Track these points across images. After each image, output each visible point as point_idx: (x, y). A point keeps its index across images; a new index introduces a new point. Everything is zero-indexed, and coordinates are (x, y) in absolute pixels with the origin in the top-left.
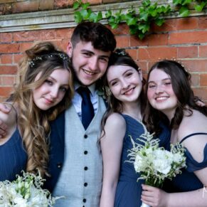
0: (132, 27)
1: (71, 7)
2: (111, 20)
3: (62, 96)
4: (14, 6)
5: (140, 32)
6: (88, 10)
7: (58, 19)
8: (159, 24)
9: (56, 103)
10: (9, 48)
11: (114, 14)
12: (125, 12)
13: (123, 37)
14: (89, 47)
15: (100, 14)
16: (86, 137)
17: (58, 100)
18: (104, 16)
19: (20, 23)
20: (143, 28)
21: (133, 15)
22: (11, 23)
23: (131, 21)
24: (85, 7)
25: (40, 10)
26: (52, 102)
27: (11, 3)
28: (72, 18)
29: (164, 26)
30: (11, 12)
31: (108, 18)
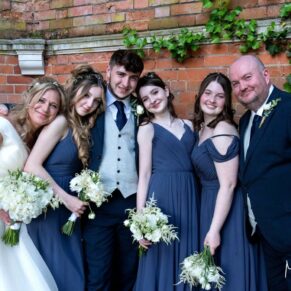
0: (173, 51)
1: (120, 32)
2: (155, 45)
3: (95, 106)
4: (70, 31)
5: (179, 56)
6: (135, 36)
7: (109, 43)
8: (195, 49)
9: (91, 111)
10: (65, 69)
11: (157, 39)
12: (167, 38)
13: (165, 60)
14: (122, 69)
15: (145, 40)
16: (120, 136)
17: (93, 109)
18: (149, 41)
19: (75, 46)
20: (181, 53)
21: (174, 41)
22: (68, 46)
23: (171, 46)
24: (133, 33)
25: (93, 35)
26: (88, 110)
27: (67, 29)
28: (121, 42)
29: (200, 50)
30: (67, 36)
31: (153, 43)
